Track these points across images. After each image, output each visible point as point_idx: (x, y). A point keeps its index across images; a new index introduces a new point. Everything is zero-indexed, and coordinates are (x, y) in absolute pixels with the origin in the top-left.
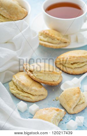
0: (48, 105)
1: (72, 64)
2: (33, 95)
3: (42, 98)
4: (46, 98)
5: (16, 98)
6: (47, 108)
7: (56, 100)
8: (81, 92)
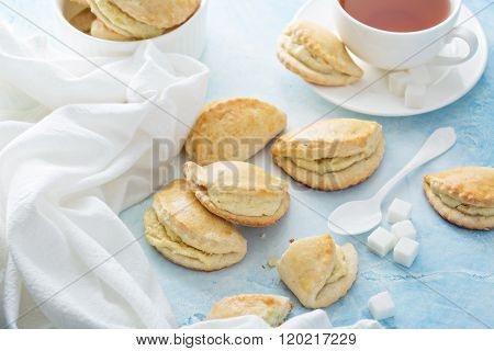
0: (248, 280)
2: (208, 254)
3: (230, 260)
4: (243, 260)
5: (161, 259)
6: (242, 296)
7: (271, 267)
8: (337, 246)
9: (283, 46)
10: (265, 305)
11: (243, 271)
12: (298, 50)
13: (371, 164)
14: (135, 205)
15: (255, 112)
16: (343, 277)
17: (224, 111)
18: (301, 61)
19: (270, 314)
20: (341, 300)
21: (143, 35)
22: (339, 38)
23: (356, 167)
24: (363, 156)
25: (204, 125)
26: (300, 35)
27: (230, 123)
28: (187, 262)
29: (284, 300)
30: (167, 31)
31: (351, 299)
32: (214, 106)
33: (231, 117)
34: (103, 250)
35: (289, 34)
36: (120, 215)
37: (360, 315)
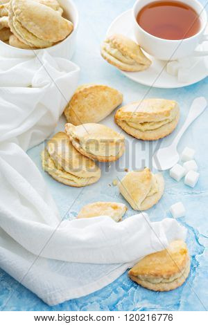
0: (101, 193)
1: (142, 124)
2: (79, 178)
3: (91, 181)
4: (98, 181)
5: (51, 179)
6: (99, 203)
7: (114, 185)
8: (153, 175)
9: (105, 49)
10: (112, 209)
11: (98, 187)
12: (114, 51)
13: (172, 126)
14: (35, 146)
15: (106, 94)
16: (156, 193)
17: (87, 93)
18: (117, 58)
19: (115, 214)
20: (154, 206)
21: (41, 46)
22: (137, 43)
23: (163, 127)
24: (168, 121)
25: (76, 101)
26: (115, 43)
27: (91, 100)
28: (66, 182)
29: (122, 205)
30: (54, 44)
31: (160, 205)
32: (82, 90)
33: (92, 96)
34: (20, 175)
35: (108, 42)
36: (27, 152)
37: (165, 215)
